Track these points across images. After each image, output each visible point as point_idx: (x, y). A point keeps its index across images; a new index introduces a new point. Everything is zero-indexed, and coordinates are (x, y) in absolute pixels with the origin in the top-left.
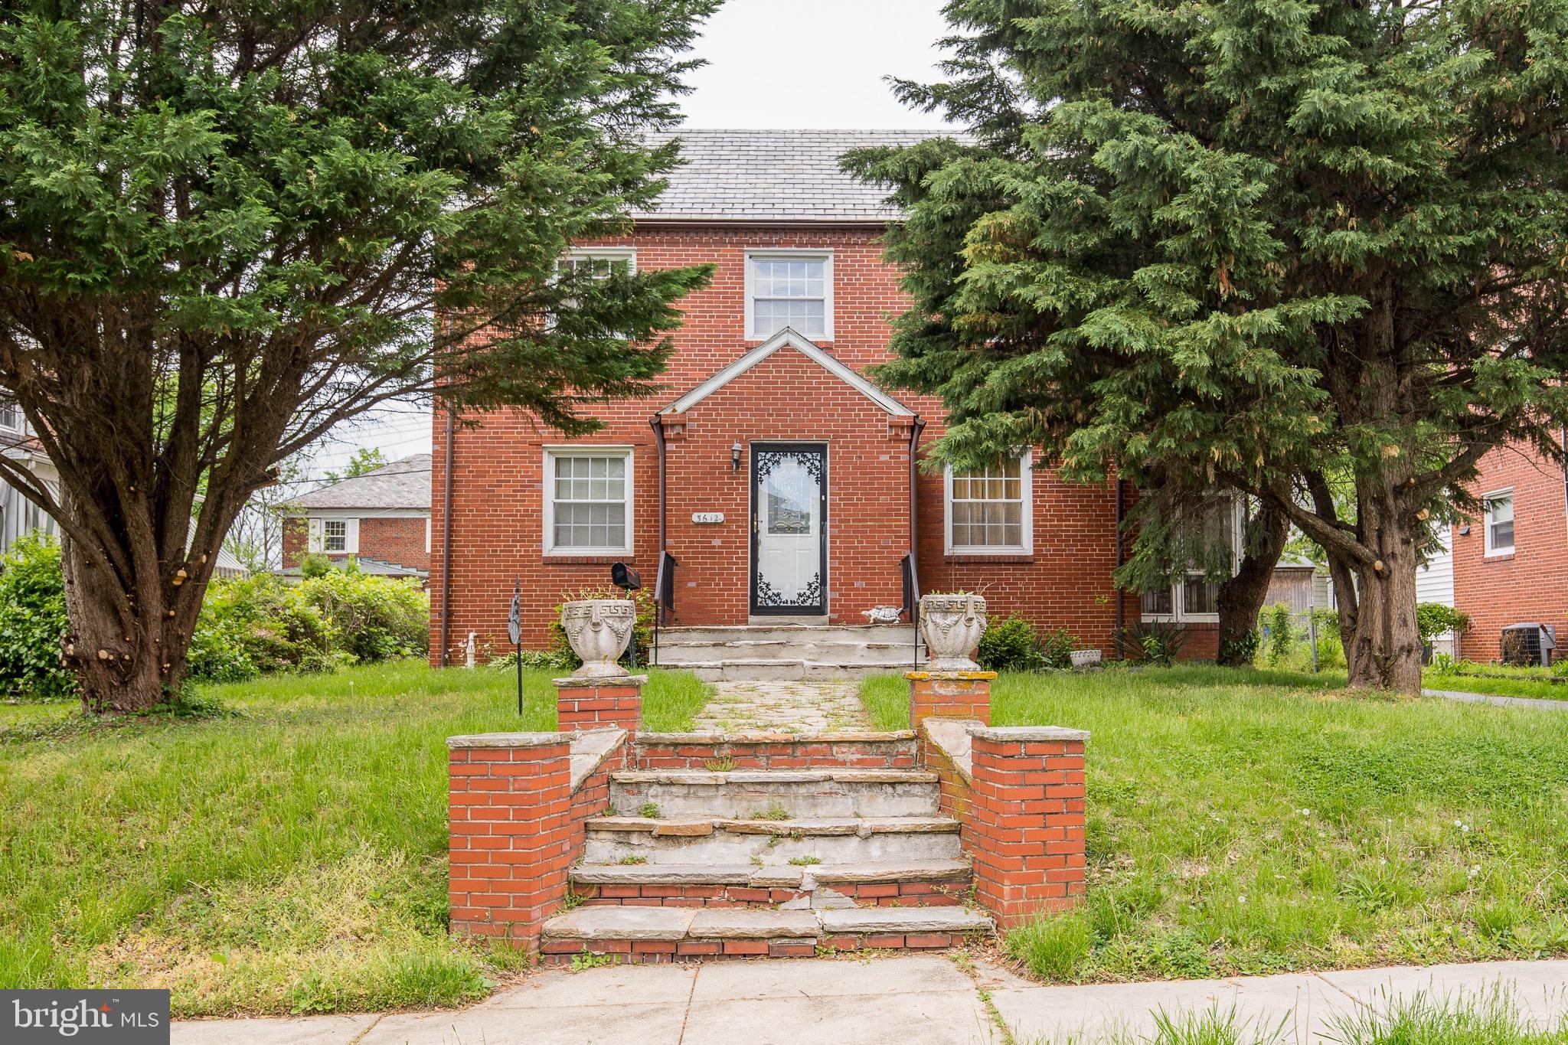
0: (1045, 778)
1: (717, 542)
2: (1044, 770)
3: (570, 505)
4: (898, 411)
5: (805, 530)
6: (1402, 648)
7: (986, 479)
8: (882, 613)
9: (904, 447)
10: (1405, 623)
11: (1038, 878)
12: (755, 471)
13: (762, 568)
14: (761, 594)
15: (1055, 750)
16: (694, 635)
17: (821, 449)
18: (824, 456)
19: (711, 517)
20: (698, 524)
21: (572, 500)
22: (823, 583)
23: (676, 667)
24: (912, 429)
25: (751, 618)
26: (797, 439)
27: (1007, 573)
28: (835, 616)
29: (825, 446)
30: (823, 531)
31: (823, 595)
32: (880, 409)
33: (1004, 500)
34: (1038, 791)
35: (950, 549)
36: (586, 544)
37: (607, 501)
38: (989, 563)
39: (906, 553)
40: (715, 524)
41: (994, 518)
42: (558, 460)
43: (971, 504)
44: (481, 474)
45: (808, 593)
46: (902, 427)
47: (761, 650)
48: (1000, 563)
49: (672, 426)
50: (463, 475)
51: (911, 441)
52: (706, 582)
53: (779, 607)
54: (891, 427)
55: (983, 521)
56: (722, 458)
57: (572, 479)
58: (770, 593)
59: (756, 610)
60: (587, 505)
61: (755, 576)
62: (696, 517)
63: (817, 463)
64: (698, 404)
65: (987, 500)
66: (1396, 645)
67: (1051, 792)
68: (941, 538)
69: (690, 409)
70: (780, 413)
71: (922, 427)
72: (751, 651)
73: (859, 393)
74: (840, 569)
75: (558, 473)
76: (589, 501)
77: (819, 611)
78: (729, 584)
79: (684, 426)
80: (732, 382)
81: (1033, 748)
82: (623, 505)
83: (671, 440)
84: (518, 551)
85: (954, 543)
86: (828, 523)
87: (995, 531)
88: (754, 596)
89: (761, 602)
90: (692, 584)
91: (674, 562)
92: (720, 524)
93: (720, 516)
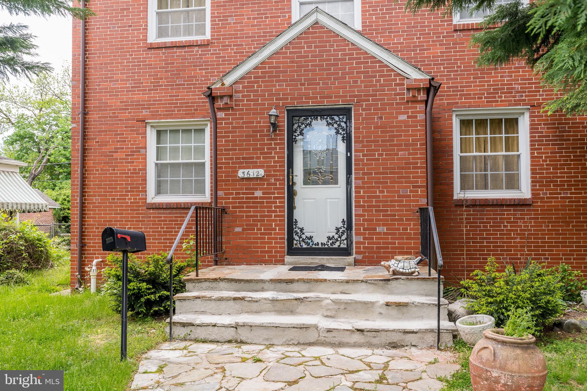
1: (258, 194)
3: (167, 165)
4: (414, 75)
5: (335, 181)
7: (489, 136)
8: (401, 265)
9: (420, 107)
12: (291, 132)
13: (297, 214)
14: (296, 238)
16: (223, 284)
17: (346, 112)
18: (349, 118)
19: (253, 173)
20: (243, 179)
21: (168, 161)
22: (349, 228)
23: (192, 325)
24: (428, 91)
25: (288, 259)
26: (326, 104)
27: (508, 213)
28: (360, 257)
29: (350, 110)
30: (348, 182)
31: (349, 238)
32: (399, 75)
33: (504, 153)
35: (458, 194)
36: (178, 193)
37: (193, 161)
38: (493, 205)
39: (423, 202)
40: (257, 179)
41: (495, 167)
42: (159, 133)
43: (475, 157)
44: (104, 144)
45: (336, 236)
46: (419, 90)
47: (279, 305)
48: (502, 205)
49: (222, 97)
50: (92, 144)
51: (426, 102)
52: (250, 227)
53: (311, 249)
54: (408, 89)
55: (486, 170)
56: (264, 124)
57: (168, 145)
58: (304, 237)
59: (292, 251)
60: (179, 165)
61: (291, 222)
62: (241, 174)
63: (343, 124)
64: (243, 78)
65: (489, 153)
68: (451, 185)
69: (236, 83)
70: (311, 82)
71: (436, 89)
72: (269, 306)
73: (380, 62)
74: (364, 216)
75: (158, 141)
76: (180, 161)
77: (346, 252)
78: (269, 229)
79: (231, 97)
80: (270, 57)
82: (203, 164)
83: (220, 109)
84: (130, 199)
85: (462, 188)
86: (353, 176)
87: (495, 178)
88: (290, 239)
89: (296, 244)
90: (238, 229)
91: (224, 210)
92: (261, 179)
93: (261, 172)
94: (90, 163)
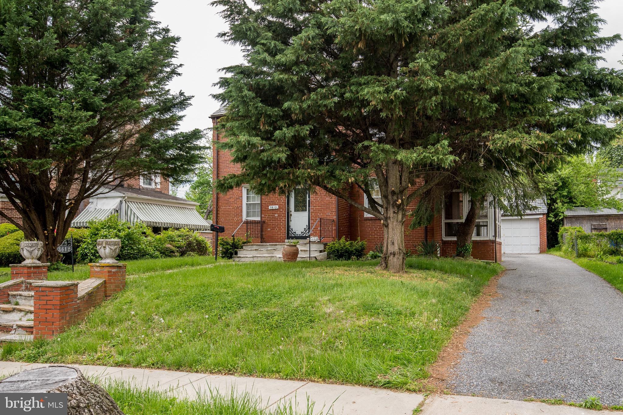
0: (46, 298)
1: (276, 215)
2: (47, 296)
5: (305, 210)
6: (391, 253)
10: (393, 243)
11: (44, 329)
14: (290, 232)
15: (50, 289)
16: (254, 246)
19: (274, 207)
20: (271, 210)
21: (251, 203)
22: (309, 228)
23: (240, 257)
30: (309, 211)
31: (309, 232)
34: (45, 302)
36: (255, 216)
39: (334, 217)
40: (276, 209)
42: (247, 190)
45: (304, 232)
47: (269, 251)
52: (273, 229)
53: (295, 237)
57: (251, 195)
58: (293, 232)
59: (289, 238)
61: (288, 226)
62: (270, 207)
66: (389, 252)
67: (49, 302)
72: (266, 252)
75: (247, 194)
76: (256, 202)
78: (280, 229)
81: (43, 289)
86: (310, 208)
88: (288, 233)
89: (290, 235)
90: (269, 229)
91: (264, 222)
92: (277, 210)
93: (277, 207)
94: (220, 204)
